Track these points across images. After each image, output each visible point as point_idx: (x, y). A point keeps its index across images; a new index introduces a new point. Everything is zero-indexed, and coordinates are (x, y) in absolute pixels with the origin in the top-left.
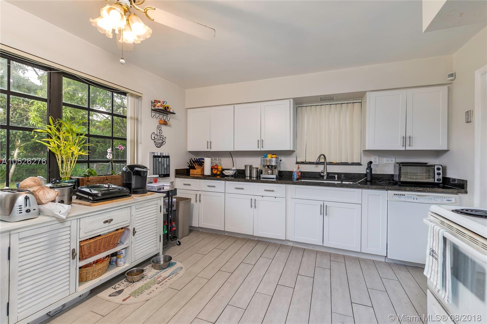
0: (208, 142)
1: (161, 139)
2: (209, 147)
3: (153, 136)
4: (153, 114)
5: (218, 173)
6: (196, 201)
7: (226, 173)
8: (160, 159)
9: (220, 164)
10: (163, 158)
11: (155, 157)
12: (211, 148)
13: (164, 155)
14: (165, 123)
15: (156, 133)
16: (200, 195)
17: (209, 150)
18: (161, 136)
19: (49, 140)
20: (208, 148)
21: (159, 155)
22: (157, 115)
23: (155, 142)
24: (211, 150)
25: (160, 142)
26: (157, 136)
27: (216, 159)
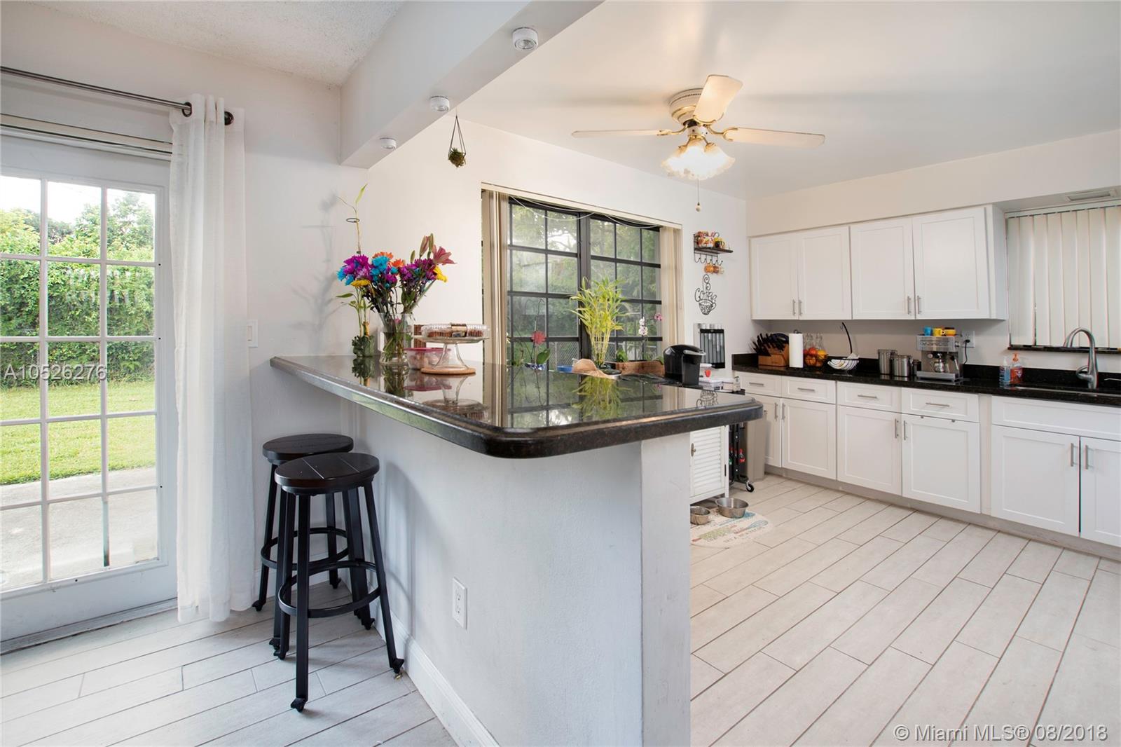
0: (794, 302)
1: (710, 298)
2: (797, 311)
3: (698, 294)
4: (698, 256)
5: (818, 365)
6: (776, 417)
7: (835, 364)
8: (710, 335)
9: (820, 346)
10: (714, 334)
11: (703, 331)
12: (800, 314)
13: (716, 328)
14: (716, 270)
15: (701, 289)
16: (784, 406)
17: (796, 318)
18: (709, 293)
19: (582, 309)
20: (794, 313)
21: (708, 328)
22: (703, 257)
23: (700, 304)
24: (801, 318)
25: (708, 304)
26: (704, 294)
27: (812, 336)
